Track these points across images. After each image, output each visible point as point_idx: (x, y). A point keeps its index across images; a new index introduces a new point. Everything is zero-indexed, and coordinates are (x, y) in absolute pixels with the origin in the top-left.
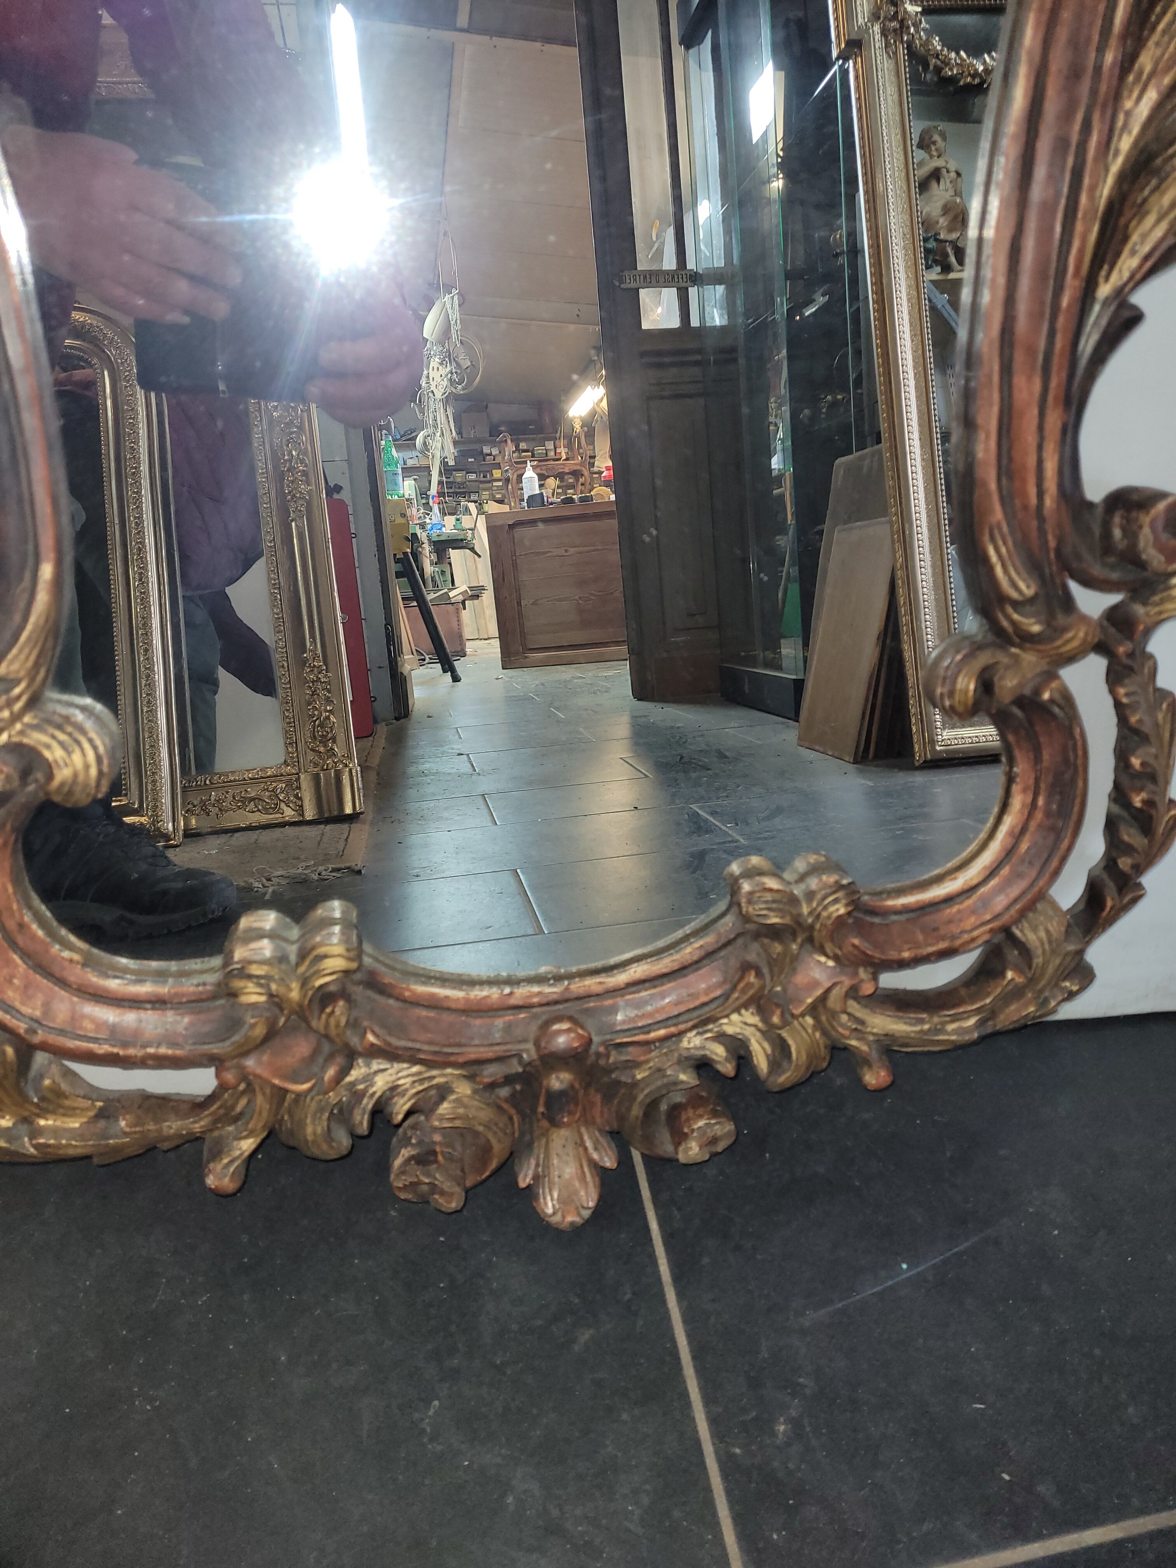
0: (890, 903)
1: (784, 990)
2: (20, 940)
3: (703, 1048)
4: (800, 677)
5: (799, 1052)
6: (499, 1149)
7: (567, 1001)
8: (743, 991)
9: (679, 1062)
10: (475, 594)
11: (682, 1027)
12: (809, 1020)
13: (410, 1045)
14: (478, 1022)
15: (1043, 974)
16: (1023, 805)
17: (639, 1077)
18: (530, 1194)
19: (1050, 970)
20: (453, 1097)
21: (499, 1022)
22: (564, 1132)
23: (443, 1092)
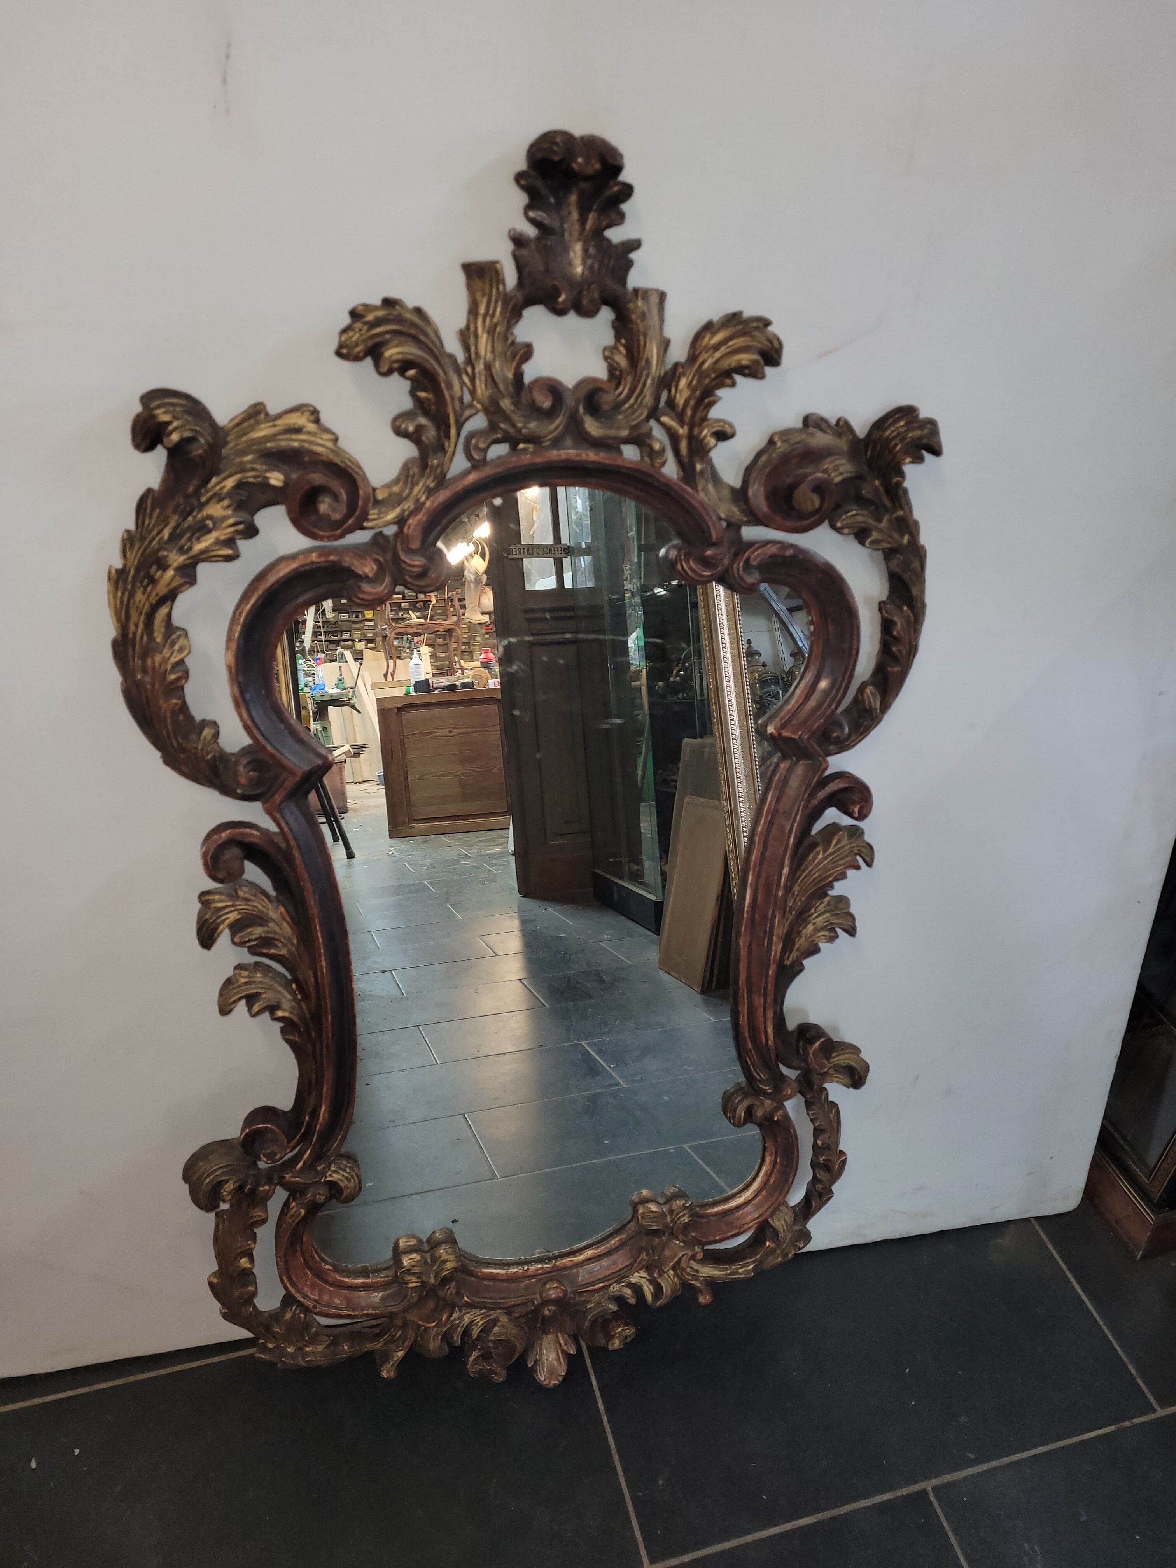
0: (710, 1211)
1: (659, 1258)
2: (310, 1263)
3: (620, 1291)
4: (660, 899)
5: (667, 1290)
6: (520, 1348)
7: (554, 1271)
8: (640, 1263)
9: (609, 1299)
10: (358, 751)
11: (611, 1282)
12: (672, 1272)
13: (482, 1300)
14: (513, 1285)
15: (784, 1242)
16: (771, 1161)
17: (589, 1307)
18: (533, 1370)
19: (788, 1239)
20: (499, 1324)
21: (523, 1285)
22: (550, 1336)
23: (494, 1322)
